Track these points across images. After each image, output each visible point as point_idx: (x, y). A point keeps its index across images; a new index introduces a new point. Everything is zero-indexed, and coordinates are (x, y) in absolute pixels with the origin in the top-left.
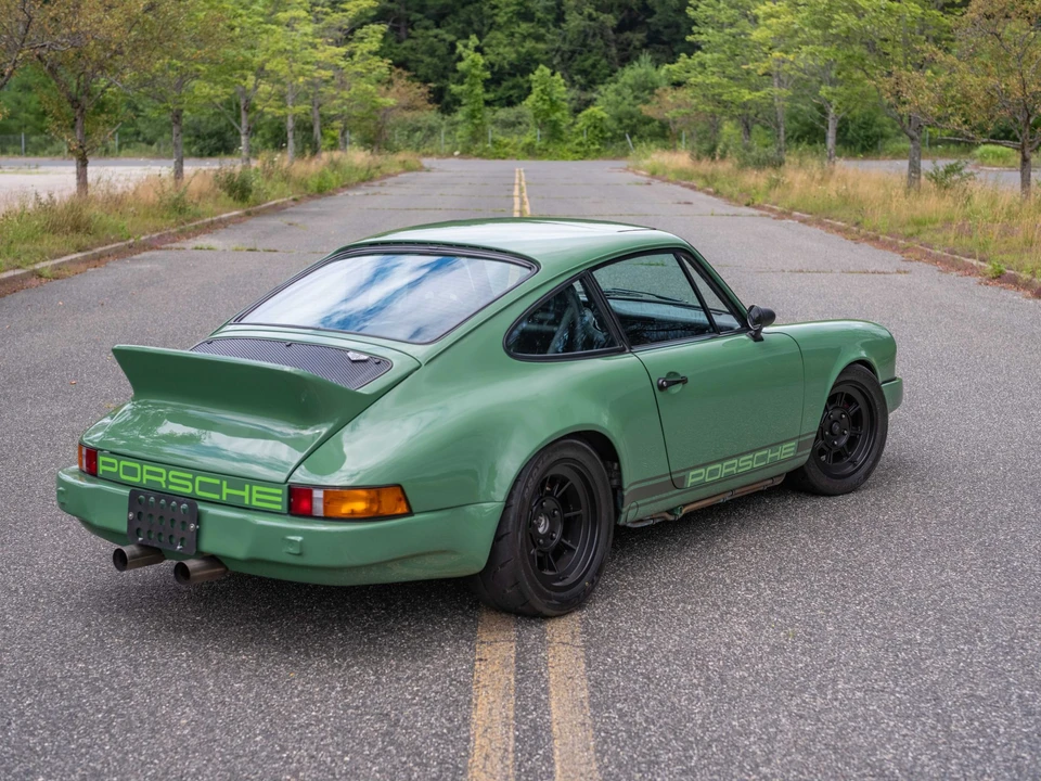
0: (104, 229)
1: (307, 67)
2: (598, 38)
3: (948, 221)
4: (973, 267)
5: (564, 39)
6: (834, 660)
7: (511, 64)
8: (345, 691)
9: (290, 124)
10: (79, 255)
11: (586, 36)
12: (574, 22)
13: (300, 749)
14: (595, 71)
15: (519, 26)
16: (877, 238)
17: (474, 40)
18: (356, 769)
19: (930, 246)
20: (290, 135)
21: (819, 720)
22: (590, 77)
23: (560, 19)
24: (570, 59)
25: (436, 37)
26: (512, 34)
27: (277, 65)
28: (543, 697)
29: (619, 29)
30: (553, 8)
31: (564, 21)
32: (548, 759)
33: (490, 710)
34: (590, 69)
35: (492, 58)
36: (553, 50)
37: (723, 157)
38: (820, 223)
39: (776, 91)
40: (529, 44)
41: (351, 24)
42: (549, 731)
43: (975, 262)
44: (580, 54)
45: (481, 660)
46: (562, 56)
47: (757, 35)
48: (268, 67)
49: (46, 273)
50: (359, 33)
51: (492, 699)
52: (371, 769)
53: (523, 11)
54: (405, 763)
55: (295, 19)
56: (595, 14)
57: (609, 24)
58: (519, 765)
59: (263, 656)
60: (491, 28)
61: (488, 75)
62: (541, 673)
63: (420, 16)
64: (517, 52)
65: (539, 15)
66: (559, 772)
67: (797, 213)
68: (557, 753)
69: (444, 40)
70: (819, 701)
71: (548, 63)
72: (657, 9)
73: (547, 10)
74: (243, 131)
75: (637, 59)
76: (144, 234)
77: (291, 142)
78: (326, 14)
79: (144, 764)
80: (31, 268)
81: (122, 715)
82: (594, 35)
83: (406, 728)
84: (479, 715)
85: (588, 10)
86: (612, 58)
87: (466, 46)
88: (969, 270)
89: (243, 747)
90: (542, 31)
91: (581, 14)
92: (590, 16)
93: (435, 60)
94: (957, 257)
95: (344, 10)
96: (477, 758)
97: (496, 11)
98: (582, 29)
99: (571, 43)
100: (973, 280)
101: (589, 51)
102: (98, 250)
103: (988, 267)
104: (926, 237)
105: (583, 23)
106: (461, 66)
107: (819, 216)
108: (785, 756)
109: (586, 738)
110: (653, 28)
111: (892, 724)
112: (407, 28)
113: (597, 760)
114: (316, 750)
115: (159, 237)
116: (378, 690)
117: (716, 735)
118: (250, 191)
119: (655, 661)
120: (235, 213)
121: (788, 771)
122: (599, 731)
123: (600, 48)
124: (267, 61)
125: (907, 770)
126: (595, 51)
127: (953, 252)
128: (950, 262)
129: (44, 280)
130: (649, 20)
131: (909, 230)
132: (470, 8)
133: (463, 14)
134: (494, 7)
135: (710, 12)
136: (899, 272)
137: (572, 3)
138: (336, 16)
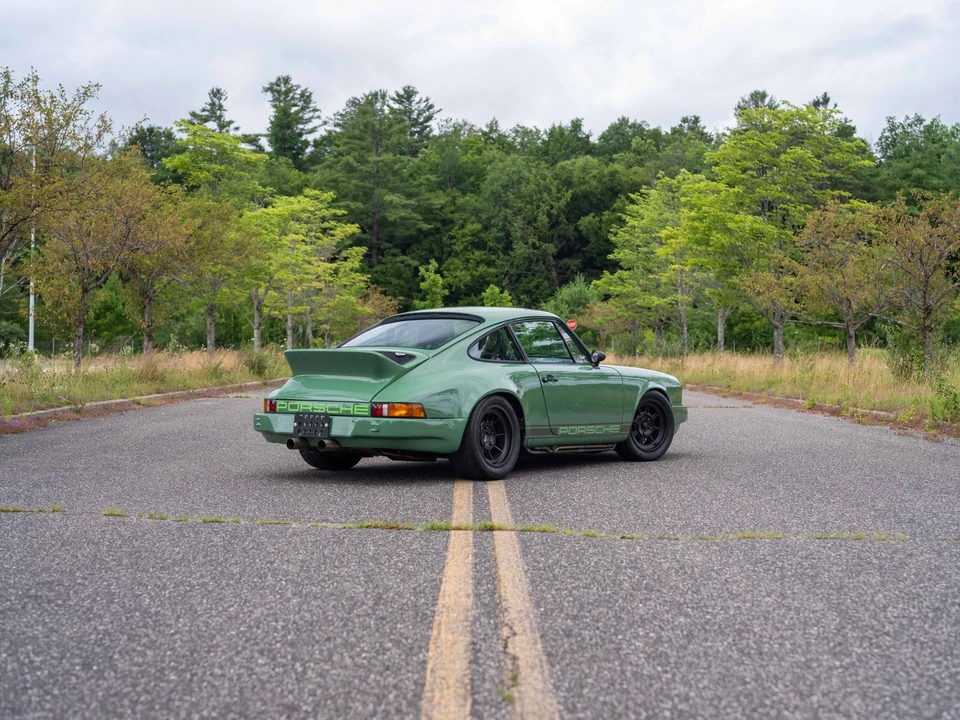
0: (172, 381)
1: (306, 276)
2: (541, 263)
4: (799, 404)
5: (512, 264)
7: (466, 286)
9: (289, 324)
10: (160, 395)
11: (531, 262)
12: (520, 250)
14: (538, 291)
15: (473, 254)
16: (741, 394)
17: (434, 265)
19: (774, 394)
20: (289, 332)
22: (534, 297)
23: (508, 247)
24: (517, 281)
25: (402, 262)
26: (468, 261)
27: (283, 276)
29: (559, 256)
30: (501, 237)
31: (512, 249)
34: (534, 290)
35: (450, 280)
36: (502, 274)
38: (704, 389)
39: (679, 297)
40: (482, 268)
41: (337, 247)
43: (800, 401)
44: (526, 277)
46: (510, 279)
47: (661, 252)
48: (278, 276)
49: (142, 403)
50: (344, 254)
53: (477, 241)
55: (295, 241)
56: (538, 244)
57: (549, 252)
60: (449, 254)
61: (446, 292)
63: (389, 245)
64: (471, 275)
65: (490, 244)
67: (688, 385)
69: (410, 265)
71: (498, 284)
72: (592, 239)
73: (498, 240)
74: (255, 326)
75: (573, 280)
76: (198, 387)
77: (290, 340)
78: (319, 238)
80: (132, 399)
82: (537, 261)
85: (532, 240)
86: (553, 281)
87: (427, 270)
88: (794, 406)
90: (493, 257)
91: (526, 244)
92: (534, 245)
93: (402, 282)
94: (790, 400)
95: (333, 235)
97: (454, 240)
98: (527, 256)
99: (518, 267)
101: (533, 275)
102: (171, 394)
103: (806, 402)
104: (773, 390)
105: (528, 251)
106: (423, 285)
107: (703, 386)
110: (587, 255)
112: (378, 255)
115: (209, 391)
118: (265, 368)
120: (256, 382)
123: (542, 272)
124: (277, 271)
126: (538, 274)
127: (787, 397)
128: (786, 403)
129: (141, 407)
130: (585, 249)
131: (762, 387)
132: (432, 238)
133: (426, 244)
134: (453, 237)
135: (627, 237)
136: (745, 407)
137: (518, 234)
138: (326, 240)
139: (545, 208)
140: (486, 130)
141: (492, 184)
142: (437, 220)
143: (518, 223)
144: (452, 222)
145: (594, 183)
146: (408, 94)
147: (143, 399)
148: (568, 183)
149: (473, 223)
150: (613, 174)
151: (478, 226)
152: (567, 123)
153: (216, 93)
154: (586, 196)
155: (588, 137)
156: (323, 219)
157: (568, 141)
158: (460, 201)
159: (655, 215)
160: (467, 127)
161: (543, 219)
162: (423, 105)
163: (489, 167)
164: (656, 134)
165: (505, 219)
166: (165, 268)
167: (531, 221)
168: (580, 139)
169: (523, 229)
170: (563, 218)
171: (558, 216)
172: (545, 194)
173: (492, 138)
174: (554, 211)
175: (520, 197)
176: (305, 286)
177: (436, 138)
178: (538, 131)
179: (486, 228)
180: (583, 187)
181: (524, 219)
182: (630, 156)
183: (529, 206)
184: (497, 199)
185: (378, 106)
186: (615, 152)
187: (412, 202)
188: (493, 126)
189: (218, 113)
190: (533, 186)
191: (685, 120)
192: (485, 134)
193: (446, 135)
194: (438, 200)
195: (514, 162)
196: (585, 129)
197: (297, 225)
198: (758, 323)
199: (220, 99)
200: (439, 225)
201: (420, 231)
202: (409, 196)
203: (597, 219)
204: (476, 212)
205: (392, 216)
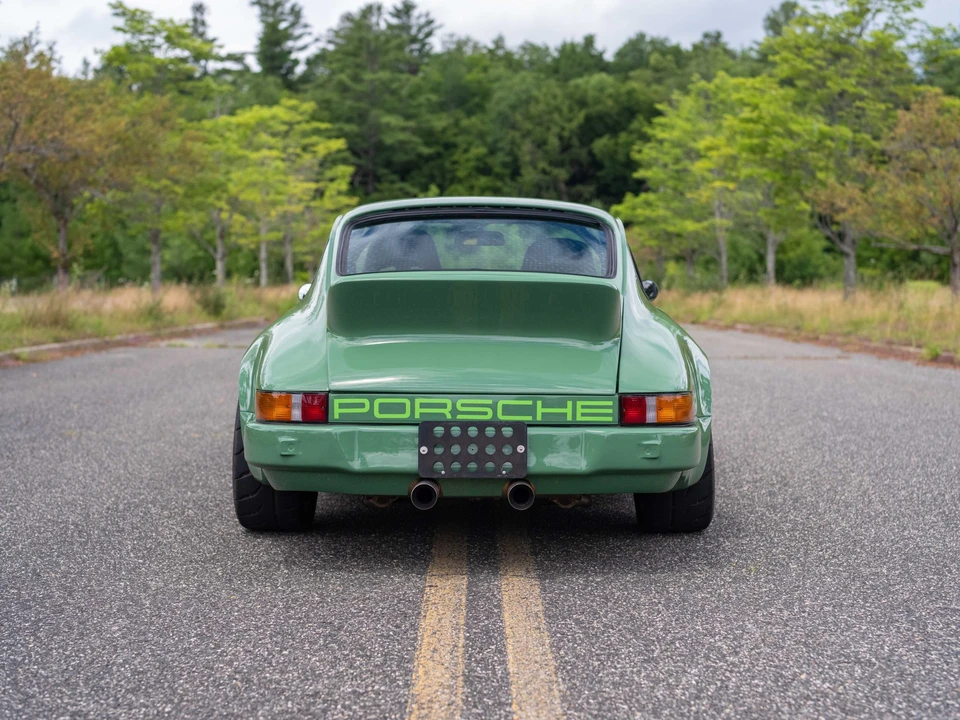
0: (82, 325)
2: (551, 190)
3: (884, 321)
4: (909, 353)
6: (798, 586)
8: (288, 608)
9: (263, 254)
10: (56, 346)
11: (540, 188)
12: (529, 176)
13: (236, 646)
15: (478, 180)
17: (434, 191)
18: (294, 659)
19: (868, 339)
20: (263, 264)
21: (787, 625)
23: (516, 173)
25: (400, 189)
26: (472, 188)
27: (251, 196)
28: (496, 611)
29: (571, 182)
30: (508, 162)
31: (520, 175)
32: (501, 652)
33: (440, 620)
37: (669, 288)
38: (762, 331)
39: (718, 221)
41: (322, 164)
42: (502, 633)
43: (912, 349)
45: (431, 586)
47: (699, 167)
48: (243, 197)
49: (24, 356)
50: (329, 174)
51: (441, 612)
52: (310, 659)
53: (481, 165)
54: (348, 655)
55: (268, 158)
56: (548, 168)
57: (561, 178)
58: (470, 656)
59: (205, 586)
60: (452, 180)
62: (493, 595)
63: (386, 171)
65: (498, 169)
66: (512, 660)
67: (739, 326)
68: (511, 647)
69: (409, 192)
70: (786, 613)
72: (607, 163)
73: (504, 165)
74: (218, 256)
76: (120, 333)
77: (264, 273)
78: (298, 155)
79: (68, 656)
80: (8, 352)
81: (51, 624)
82: (548, 188)
83: (350, 632)
84: (428, 623)
85: (542, 165)
88: (905, 356)
89: (176, 645)
90: (499, 184)
91: (535, 168)
92: (544, 172)
94: (894, 347)
95: (314, 152)
96: (424, 651)
97: (456, 166)
98: (536, 182)
100: (909, 363)
102: (76, 343)
103: (924, 352)
104: (864, 333)
105: (537, 177)
107: (761, 327)
108: (752, 649)
109: (541, 637)
110: (603, 181)
111: (864, 628)
112: (374, 182)
113: (552, 652)
114: (253, 647)
115: (136, 338)
116: (323, 607)
117: (679, 636)
118: (223, 307)
119: (612, 588)
120: (209, 325)
121: (757, 660)
122: (555, 633)
124: (242, 191)
125: (883, 659)
127: (890, 343)
128: (888, 350)
129: (20, 363)
130: (599, 174)
131: (847, 329)
132: (432, 164)
133: (426, 169)
134: (455, 163)
135: (654, 154)
136: (839, 357)
137: (527, 158)
138: (307, 158)
139: (555, 130)
140: (491, 46)
141: (497, 103)
142: (437, 143)
143: (527, 147)
144: (454, 146)
145: (610, 103)
146: (406, 10)
147: (25, 351)
148: (582, 103)
149: (477, 147)
150: (630, 93)
151: (482, 150)
152: (579, 39)
153: (199, 9)
154: (601, 117)
155: (601, 54)
156: (305, 134)
157: (580, 58)
158: (465, 122)
159: (688, 126)
160: (471, 44)
161: (554, 142)
162: (423, 21)
163: (496, 86)
164: (676, 51)
165: (513, 142)
166: (85, 182)
167: (541, 144)
168: (593, 56)
169: (532, 153)
170: (575, 142)
171: (570, 138)
172: (556, 116)
173: (499, 56)
174: (566, 134)
175: (528, 117)
176: (280, 209)
177: (438, 56)
178: (547, 49)
179: (492, 152)
180: (599, 108)
181: (533, 142)
182: (648, 74)
183: (538, 129)
184: (505, 121)
185: (374, 19)
186: (632, 68)
187: (412, 124)
188: (499, 42)
189: (201, 29)
190: (542, 107)
191: (706, 36)
192: (491, 51)
193: (449, 53)
194: (440, 122)
195: (523, 80)
196: (599, 46)
197: (272, 141)
198: (791, 255)
199: (202, 13)
200: (440, 149)
201: (420, 156)
202: (408, 117)
203: (612, 141)
204: (481, 136)
205: (389, 140)
